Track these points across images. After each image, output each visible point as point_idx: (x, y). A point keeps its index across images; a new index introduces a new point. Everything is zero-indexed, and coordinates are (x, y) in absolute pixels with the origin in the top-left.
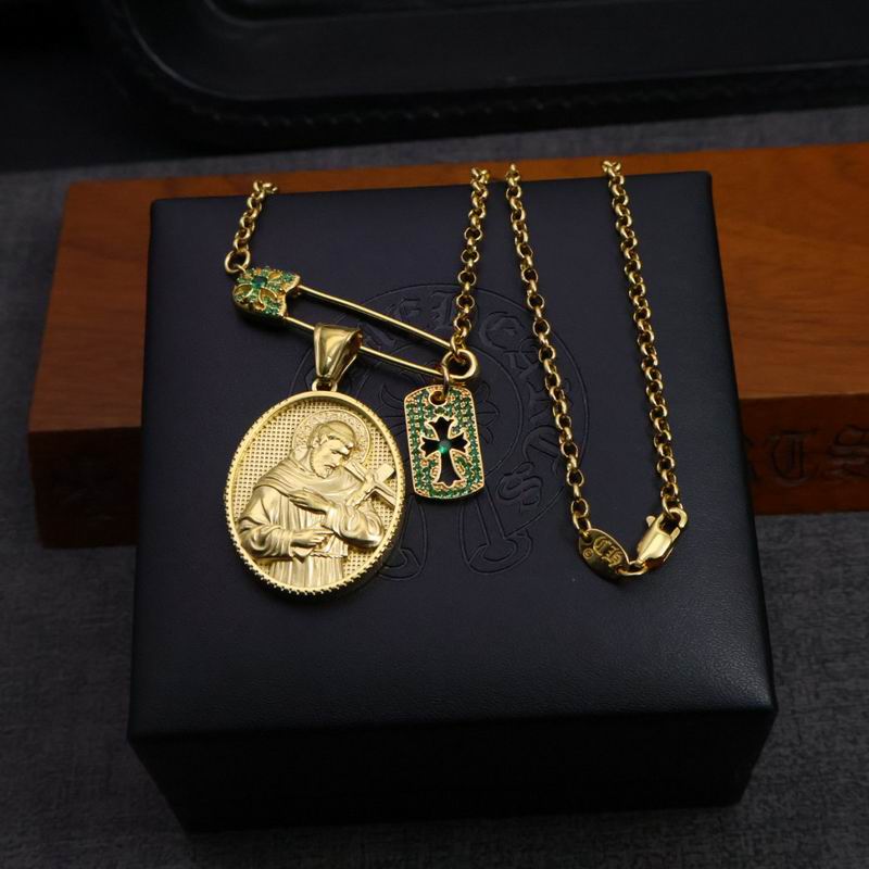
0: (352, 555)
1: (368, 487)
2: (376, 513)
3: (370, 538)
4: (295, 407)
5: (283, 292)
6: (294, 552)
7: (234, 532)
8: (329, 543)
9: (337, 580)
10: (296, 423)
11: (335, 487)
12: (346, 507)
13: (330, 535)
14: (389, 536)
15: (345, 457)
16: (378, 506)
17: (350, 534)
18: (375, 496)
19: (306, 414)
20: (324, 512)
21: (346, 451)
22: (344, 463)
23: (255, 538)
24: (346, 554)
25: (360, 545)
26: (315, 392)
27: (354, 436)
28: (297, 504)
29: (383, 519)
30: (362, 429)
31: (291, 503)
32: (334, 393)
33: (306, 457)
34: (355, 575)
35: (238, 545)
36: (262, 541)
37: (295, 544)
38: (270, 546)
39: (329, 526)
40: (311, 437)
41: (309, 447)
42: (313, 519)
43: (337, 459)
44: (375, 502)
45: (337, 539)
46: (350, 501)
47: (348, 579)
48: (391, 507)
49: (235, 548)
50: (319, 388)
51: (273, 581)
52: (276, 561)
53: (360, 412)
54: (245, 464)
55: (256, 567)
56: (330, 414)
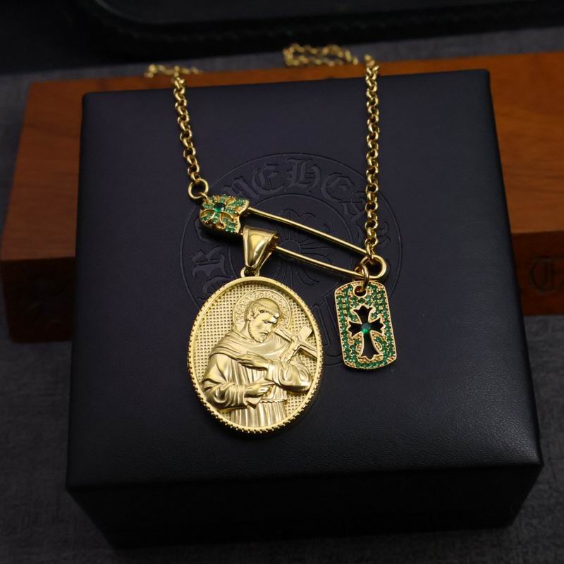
0: (290, 398)
1: (295, 346)
2: (303, 364)
3: (303, 384)
4: (231, 291)
5: (238, 214)
6: (247, 402)
7: (199, 391)
8: (272, 391)
9: (283, 419)
10: (233, 302)
11: (269, 348)
12: (281, 363)
13: (272, 385)
14: (316, 380)
15: (274, 324)
16: (303, 358)
17: (287, 383)
18: (300, 351)
19: (239, 295)
20: (265, 369)
21: (273, 320)
22: (274, 330)
23: (217, 394)
24: (286, 398)
25: (295, 391)
26: (243, 278)
27: (279, 308)
28: (243, 364)
29: (309, 369)
30: (283, 301)
31: (240, 365)
32: (257, 278)
33: (245, 327)
34: (295, 413)
35: (205, 401)
36: (222, 395)
37: (248, 395)
38: (228, 399)
39: (270, 378)
40: (247, 312)
41: (246, 320)
42: (257, 374)
43: (268, 327)
44: (301, 356)
45: (277, 387)
46: (283, 358)
47: (291, 417)
48: (315, 359)
49: (202, 403)
50: (246, 275)
51: (235, 425)
52: (234, 410)
53: (279, 289)
54: (199, 338)
55: (220, 416)
56: (257, 293)
